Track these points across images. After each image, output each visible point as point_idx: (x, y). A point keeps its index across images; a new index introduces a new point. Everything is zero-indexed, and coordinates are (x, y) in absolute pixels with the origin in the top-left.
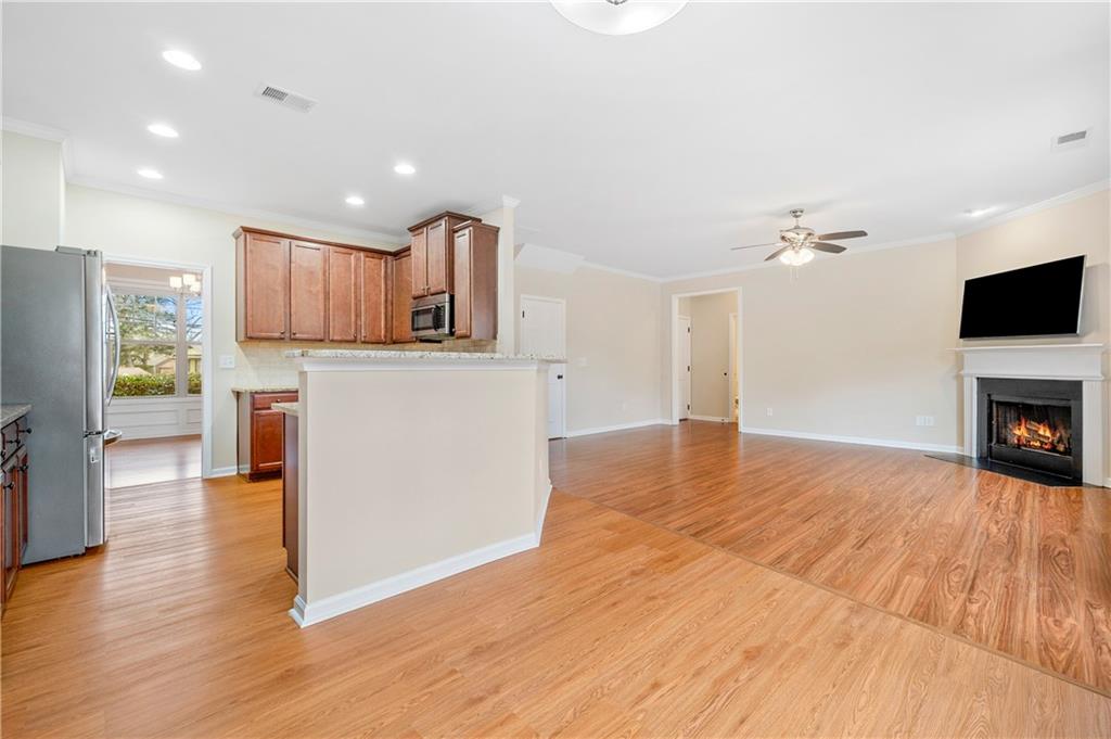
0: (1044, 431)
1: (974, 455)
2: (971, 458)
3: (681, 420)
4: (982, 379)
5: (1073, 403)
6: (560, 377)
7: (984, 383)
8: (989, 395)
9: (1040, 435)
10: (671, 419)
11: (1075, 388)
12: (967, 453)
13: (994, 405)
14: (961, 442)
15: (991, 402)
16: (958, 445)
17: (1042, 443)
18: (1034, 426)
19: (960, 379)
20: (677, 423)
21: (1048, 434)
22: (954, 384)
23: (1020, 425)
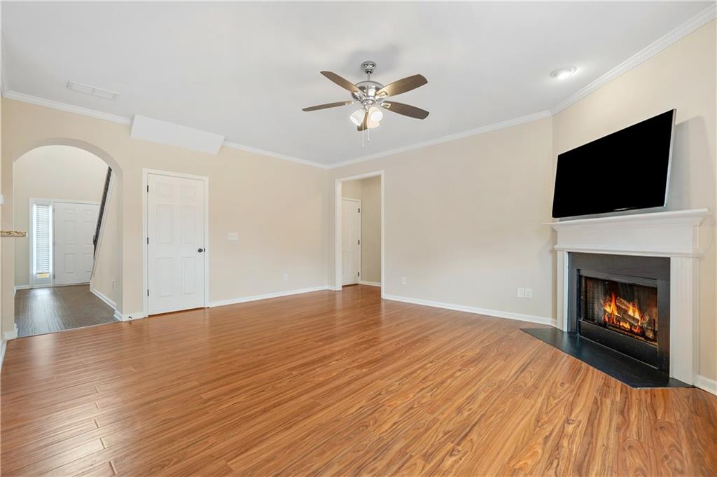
0: (633, 312)
1: (565, 330)
2: (562, 332)
3: (343, 287)
4: (573, 253)
5: (659, 284)
6: (200, 251)
7: (573, 256)
8: (579, 270)
9: (630, 316)
10: (334, 284)
11: (663, 264)
12: (559, 328)
13: (583, 281)
14: (555, 316)
15: (580, 277)
16: (553, 317)
17: (631, 325)
18: (624, 304)
19: (554, 252)
20: (341, 289)
21: (637, 316)
22: (549, 258)
23: (611, 301)
